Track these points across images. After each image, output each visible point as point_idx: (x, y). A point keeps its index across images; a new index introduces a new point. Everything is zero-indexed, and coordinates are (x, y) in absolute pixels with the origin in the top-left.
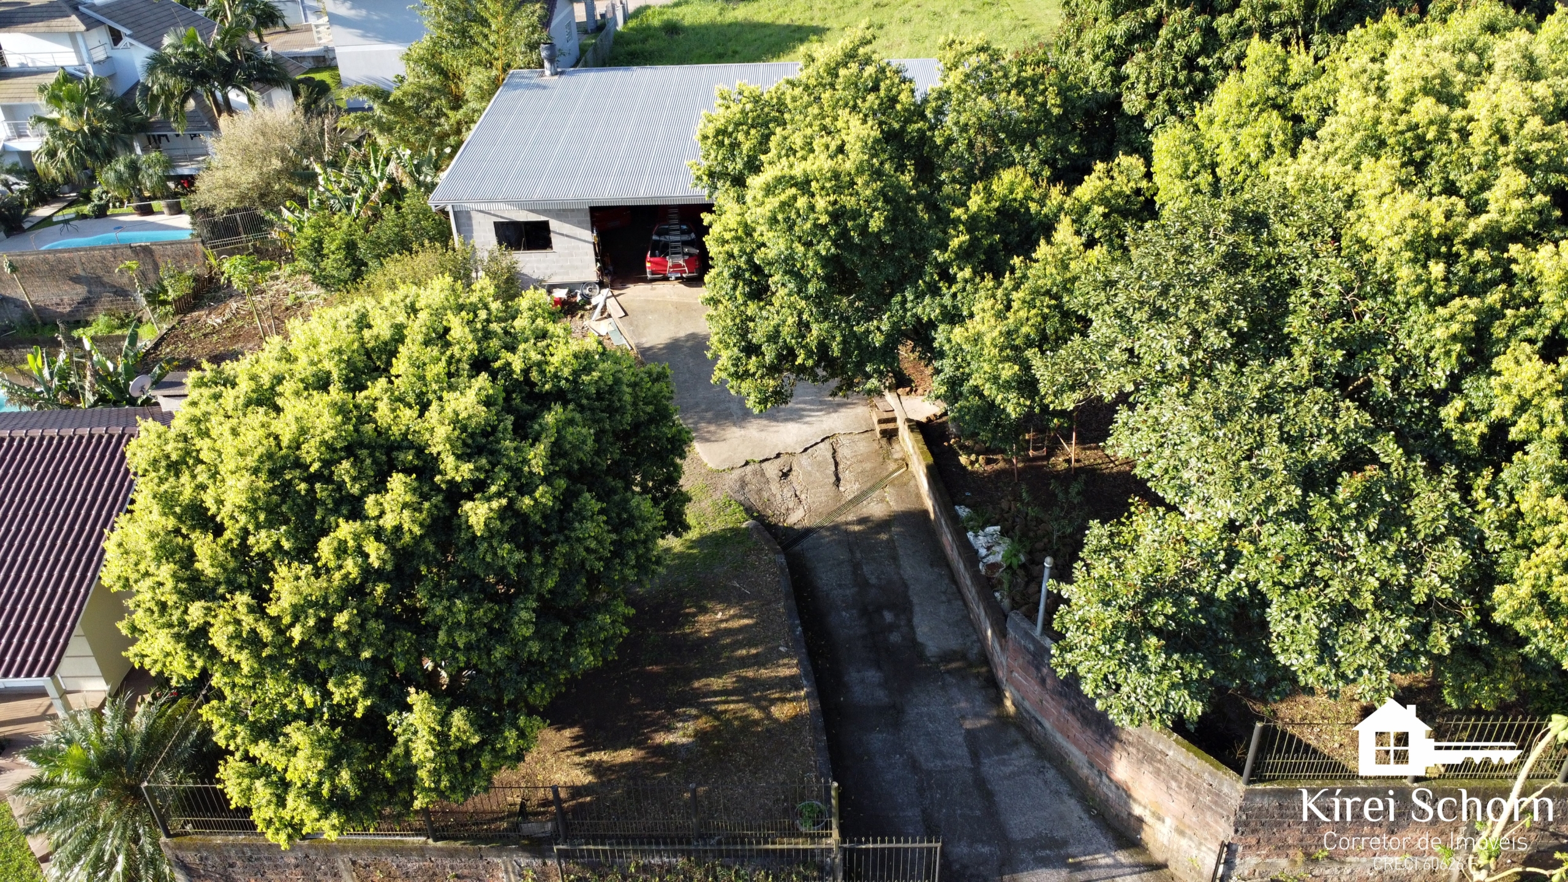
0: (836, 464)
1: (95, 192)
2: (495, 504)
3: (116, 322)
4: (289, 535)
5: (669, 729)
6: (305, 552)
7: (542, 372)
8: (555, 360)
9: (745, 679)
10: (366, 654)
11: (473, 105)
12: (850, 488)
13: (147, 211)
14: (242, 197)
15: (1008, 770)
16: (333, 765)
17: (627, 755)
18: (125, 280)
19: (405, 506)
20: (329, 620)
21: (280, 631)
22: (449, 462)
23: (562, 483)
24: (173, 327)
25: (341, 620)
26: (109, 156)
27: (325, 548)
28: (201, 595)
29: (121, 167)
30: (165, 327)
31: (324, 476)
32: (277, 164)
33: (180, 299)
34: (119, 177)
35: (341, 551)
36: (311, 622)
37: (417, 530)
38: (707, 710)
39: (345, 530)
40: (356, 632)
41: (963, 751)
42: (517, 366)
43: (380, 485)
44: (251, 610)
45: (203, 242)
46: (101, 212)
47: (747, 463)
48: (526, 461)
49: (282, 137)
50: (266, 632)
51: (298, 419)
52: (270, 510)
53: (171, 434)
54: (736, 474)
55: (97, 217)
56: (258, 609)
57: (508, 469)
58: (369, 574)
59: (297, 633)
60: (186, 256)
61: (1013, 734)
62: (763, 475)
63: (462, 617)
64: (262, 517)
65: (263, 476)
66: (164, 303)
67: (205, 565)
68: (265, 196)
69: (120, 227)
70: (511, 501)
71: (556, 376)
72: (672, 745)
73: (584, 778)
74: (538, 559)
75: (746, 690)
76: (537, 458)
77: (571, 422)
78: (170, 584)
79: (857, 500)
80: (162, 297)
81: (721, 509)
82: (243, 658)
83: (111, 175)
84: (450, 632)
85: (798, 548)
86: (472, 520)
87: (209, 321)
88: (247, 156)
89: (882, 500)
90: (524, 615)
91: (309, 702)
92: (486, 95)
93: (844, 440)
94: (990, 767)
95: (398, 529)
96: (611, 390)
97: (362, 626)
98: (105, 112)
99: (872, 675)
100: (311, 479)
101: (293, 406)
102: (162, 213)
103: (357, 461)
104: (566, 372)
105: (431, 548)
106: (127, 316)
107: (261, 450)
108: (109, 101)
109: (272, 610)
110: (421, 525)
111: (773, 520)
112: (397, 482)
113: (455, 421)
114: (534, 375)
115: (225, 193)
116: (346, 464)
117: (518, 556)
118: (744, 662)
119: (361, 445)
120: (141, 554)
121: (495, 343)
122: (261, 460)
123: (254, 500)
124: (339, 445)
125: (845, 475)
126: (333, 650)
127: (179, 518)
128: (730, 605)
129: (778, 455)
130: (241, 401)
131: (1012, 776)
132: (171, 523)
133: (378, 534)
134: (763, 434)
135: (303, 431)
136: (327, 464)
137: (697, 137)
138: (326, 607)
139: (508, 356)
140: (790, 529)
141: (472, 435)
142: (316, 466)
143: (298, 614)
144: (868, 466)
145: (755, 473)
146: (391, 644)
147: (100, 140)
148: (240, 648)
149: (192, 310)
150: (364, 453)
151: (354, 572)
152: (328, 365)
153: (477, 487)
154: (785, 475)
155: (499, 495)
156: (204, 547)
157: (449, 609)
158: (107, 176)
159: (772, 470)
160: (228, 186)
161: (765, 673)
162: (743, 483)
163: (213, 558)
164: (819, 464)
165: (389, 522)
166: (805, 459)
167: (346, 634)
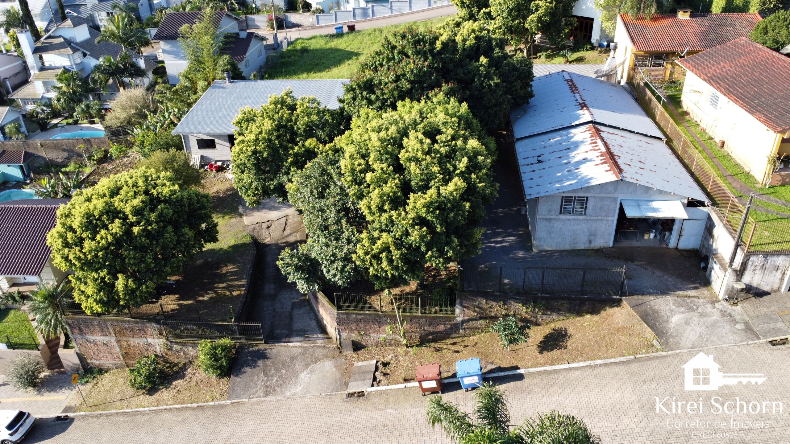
0: (286, 224)
1: (75, 114)
2: (141, 228)
3: (78, 166)
4: (91, 234)
5: (203, 296)
6: (93, 239)
7: (162, 195)
8: (165, 192)
9: (228, 284)
10: (107, 263)
11: (200, 93)
12: (287, 232)
13: (93, 122)
14: (122, 123)
15: (300, 312)
16: (99, 291)
17: (190, 302)
18: (81, 151)
19: (118, 227)
20: (97, 254)
21: (85, 256)
22: (130, 216)
23: (161, 224)
24: (95, 169)
25: (100, 254)
26: (80, 101)
27: (98, 237)
28: (68, 247)
29: (83, 106)
30: (93, 169)
31: (99, 219)
32: (133, 111)
33: (99, 159)
34: (83, 109)
35: (102, 238)
36: (93, 254)
37: (121, 233)
38: (216, 292)
39: (103, 232)
40: (105, 258)
41: (289, 307)
42: (155, 193)
43: (113, 222)
44: (79, 251)
45: (108, 138)
46: (76, 122)
47: (257, 223)
48: (150, 217)
49: (136, 101)
50: (83, 257)
51: (94, 205)
52: (86, 227)
53: (67, 208)
54: (253, 226)
55: (75, 124)
56: (81, 251)
57: (146, 219)
58: (109, 244)
59: (89, 257)
60: (102, 143)
61: (306, 303)
62: (261, 227)
63: (132, 256)
64: (84, 229)
65: (85, 219)
66: (93, 160)
67: (69, 240)
68: (130, 123)
69: (82, 129)
70: (146, 227)
71: (165, 196)
72: (203, 300)
73: (175, 307)
74: (154, 243)
75: (228, 288)
76: (153, 217)
77: (167, 208)
78: (61, 244)
79: (288, 236)
80: (93, 158)
81: (243, 237)
82: (77, 263)
83: (80, 109)
84: (129, 260)
85: (264, 250)
86: (134, 231)
87: (108, 168)
88: (124, 108)
89: (296, 236)
90: (149, 256)
91: (96, 277)
92: (204, 90)
93: (291, 217)
94: (295, 312)
95: (116, 233)
96: (181, 200)
97: (107, 256)
98: (79, 85)
99: (272, 286)
100: (97, 220)
101: (94, 201)
102: (98, 123)
103: (108, 216)
104: (167, 195)
105: (125, 238)
106: (82, 164)
107: (84, 212)
108: (80, 80)
109: (84, 251)
110: (122, 232)
111: (259, 241)
112: (117, 221)
113: (133, 207)
114: (160, 195)
115: (116, 121)
116: (105, 216)
117: (148, 241)
118: (232, 280)
119: (110, 212)
120: (55, 237)
121: (150, 187)
122: (84, 215)
123: (81, 224)
124: (104, 211)
125: (288, 228)
126: (99, 262)
127: (66, 229)
128: (234, 265)
129: (268, 221)
130: (83, 200)
131: (299, 314)
132: (64, 230)
133: (111, 235)
134: (266, 215)
135: (95, 208)
136: (101, 216)
137: (232, 123)
138: (97, 250)
139: (153, 190)
140: (265, 244)
141: (138, 210)
142: (98, 216)
143: (90, 252)
144: (295, 225)
145: (259, 226)
146: (115, 262)
147: (76, 96)
148: (76, 260)
149: (103, 163)
150: (110, 214)
151: (105, 243)
152: (106, 192)
153: (138, 223)
154: (268, 227)
155: (143, 225)
156: (70, 235)
157: (129, 254)
158: (78, 109)
159: (265, 226)
160: (116, 118)
161: (236, 283)
162: (254, 229)
163: (72, 238)
164: (280, 224)
165: (114, 231)
166: (276, 223)
167: (102, 258)
